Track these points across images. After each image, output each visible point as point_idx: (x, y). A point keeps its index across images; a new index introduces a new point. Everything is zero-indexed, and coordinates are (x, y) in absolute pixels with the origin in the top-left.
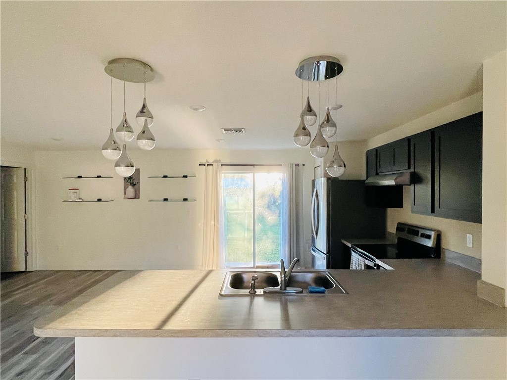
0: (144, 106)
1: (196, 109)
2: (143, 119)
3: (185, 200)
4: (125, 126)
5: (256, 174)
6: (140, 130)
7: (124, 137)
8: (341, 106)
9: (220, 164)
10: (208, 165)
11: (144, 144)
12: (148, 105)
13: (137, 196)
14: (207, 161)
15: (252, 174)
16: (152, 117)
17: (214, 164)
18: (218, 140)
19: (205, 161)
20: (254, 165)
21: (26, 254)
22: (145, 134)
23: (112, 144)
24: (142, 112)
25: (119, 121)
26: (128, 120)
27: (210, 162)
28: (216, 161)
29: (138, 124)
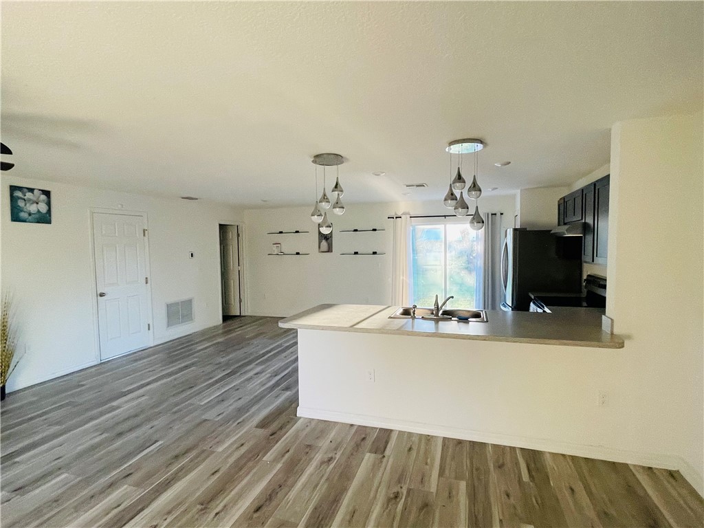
0: (337, 184)
1: (378, 175)
2: (336, 193)
3: (375, 253)
4: (325, 198)
5: (448, 226)
6: (335, 201)
7: (325, 206)
8: (510, 163)
9: (408, 216)
10: (396, 218)
11: (337, 211)
12: (340, 182)
13: (330, 250)
14: (396, 214)
15: (443, 226)
16: (342, 191)
17: (403, 217)
18: (405, 194)
19: (394, 214)
20: (445, 216)
21: (240, 301)
22: (337, 204)
23: (317, 212)
24: (336, 187)
25: (320, 196)
26: (327, 194)
27: (399, 215)
28: (404, 214)
29: (333, 196)
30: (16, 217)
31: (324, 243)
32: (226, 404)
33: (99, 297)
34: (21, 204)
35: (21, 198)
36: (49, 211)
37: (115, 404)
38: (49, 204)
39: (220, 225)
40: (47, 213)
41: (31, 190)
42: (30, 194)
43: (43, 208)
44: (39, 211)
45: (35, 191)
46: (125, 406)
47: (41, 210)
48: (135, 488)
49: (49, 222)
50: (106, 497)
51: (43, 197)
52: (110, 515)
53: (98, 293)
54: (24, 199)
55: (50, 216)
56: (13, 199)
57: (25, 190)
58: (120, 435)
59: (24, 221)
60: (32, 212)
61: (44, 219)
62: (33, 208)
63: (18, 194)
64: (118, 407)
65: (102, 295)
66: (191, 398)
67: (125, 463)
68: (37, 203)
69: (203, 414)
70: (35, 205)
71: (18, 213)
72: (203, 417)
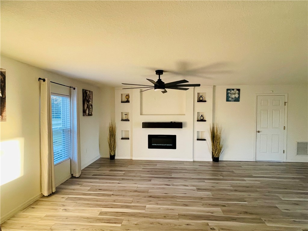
30: (228, 100)
32: (297, 207)
33: (257, 133)
34: (230, 95)
35: (230, 93)
36: (239, 97)
37: (245, 179)
38: (239, 94)
40: (238, 98)
41: (233, 90)
42: (233, 91)
43: (237, 96)
44: (235, 97)
45: (235, 90)
46: (248, 181)
47: (236, 97)
48: (222, 212)
49: (239, 101)
50: (212, 208)
51: (237, 92)
52: (207, 214)
53: (257, 131)
54: (231, 93)
55: (239, 98)
56: (227, 94)
57: (231, 90)
58: (236, 191)
59: (230, 101)
60: (233, 98)
61: (237, 100)
62: (233, 96)
63: (229, 91)
64: (245, 181)
65: (259, 132)
66: (280, 193)
67: (227, 201)
68: (235, 94)
69: (278, 204)
70: (234, 95)
71: (228, 98)
72: (277, 205)
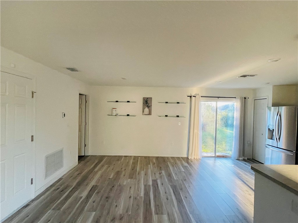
3: (178, 116)
9: (200, 96)
10: (193, 97)
13: (150, 114)
14: (193, 94)
15: (215, 103)
17: (196, 96)
20: (218, 97)
31: (147, 110)
39: (80, 94)
